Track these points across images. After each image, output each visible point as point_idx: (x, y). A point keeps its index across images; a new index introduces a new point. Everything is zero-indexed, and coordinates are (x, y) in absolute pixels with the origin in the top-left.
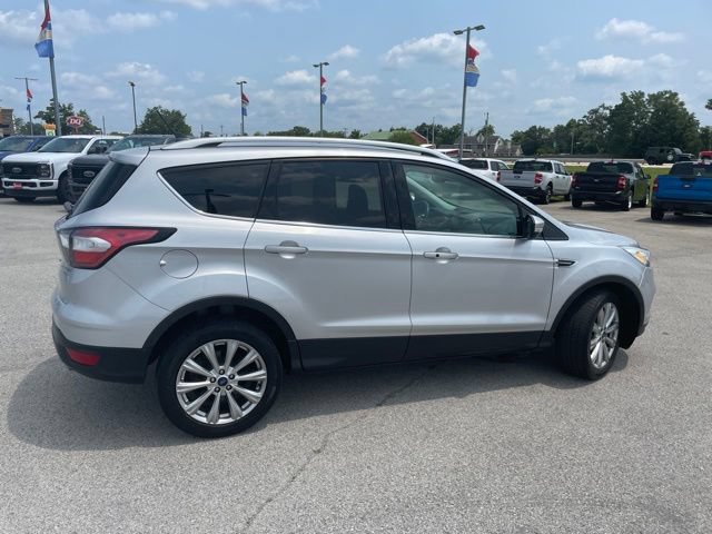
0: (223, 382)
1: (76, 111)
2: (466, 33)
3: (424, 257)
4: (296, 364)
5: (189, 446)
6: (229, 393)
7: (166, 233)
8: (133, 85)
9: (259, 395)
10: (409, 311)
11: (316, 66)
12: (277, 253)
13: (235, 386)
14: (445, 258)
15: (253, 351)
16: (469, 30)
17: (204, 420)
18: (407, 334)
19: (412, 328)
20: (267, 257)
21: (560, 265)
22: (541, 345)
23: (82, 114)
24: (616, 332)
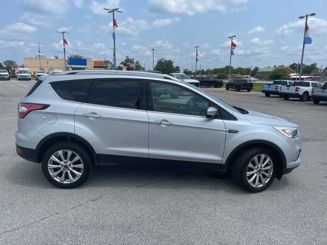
0: (66, 167)
1: (135, 61)
2: (305, 17)
3: (155, 123)
4: (97, 163)
5: (52, 190)
6: (69, 172)
7: (46, 106)
8: (153, 50)
9: (80, 174)
10: (148, 147)
11: (230, 38)
12: (88, 117)
13: (71, 169)
14: (164, 124)
15: (78, 156)
16: (307, 16)
17: (59, 180)
18: (148, 157)
19: (149, 154)
20: (84, 118)
21: (229, 132)
22: (220, 170)
23: (137, 62)
24: (272, 170)
